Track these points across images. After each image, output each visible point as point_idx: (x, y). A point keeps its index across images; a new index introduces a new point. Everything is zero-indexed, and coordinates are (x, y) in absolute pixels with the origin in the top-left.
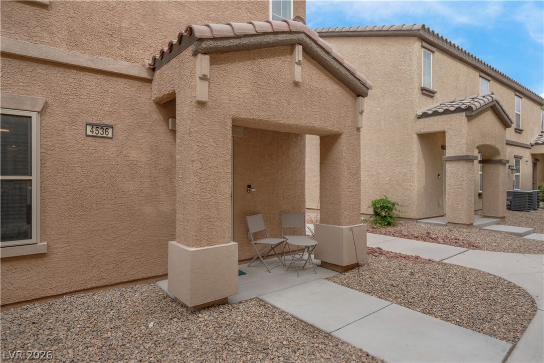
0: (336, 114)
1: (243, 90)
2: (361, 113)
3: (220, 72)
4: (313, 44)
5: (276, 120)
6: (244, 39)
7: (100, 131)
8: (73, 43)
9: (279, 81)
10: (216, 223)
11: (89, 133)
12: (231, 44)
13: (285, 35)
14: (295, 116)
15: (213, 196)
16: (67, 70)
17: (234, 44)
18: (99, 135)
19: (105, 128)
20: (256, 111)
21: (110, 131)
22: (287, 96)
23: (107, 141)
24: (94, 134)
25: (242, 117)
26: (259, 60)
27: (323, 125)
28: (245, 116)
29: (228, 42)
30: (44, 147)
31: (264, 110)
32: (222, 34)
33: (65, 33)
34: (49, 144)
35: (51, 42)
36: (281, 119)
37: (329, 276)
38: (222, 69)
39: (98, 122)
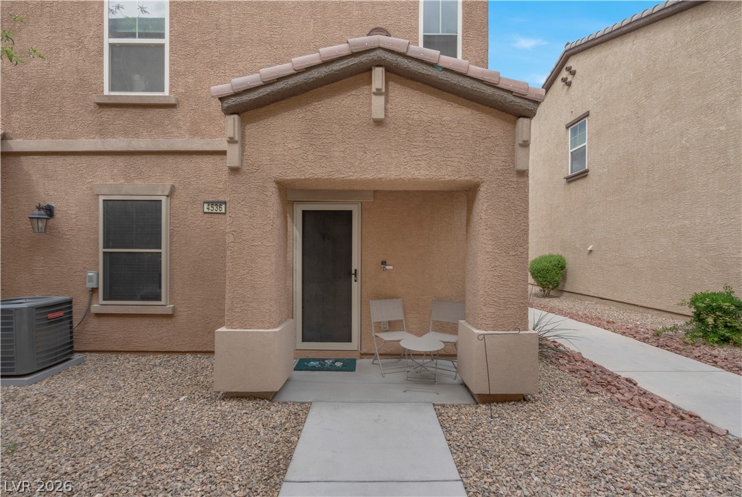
0: (464, 154)
1: (289, 146)
2: (526, 144)
3: (259, 130)
4: (400, 60)
5: (343, 176)
6: (278, 84)
7: (215, 208)
8: (195, 132)
9: (347, 124)
10: (252, 304)
11: (206, 210)
12: (261, 95)
13: (346, 61)
14: (378, 167)
15: (247, 273)
16: (190, 157)
17: (265, 93)
18: (214, 211)
19: (219, 204)
20: (309, 168)
21: (223, 206)
22: (363, 141)
23: (221, 216)
24: (210, 211)
25: (288, 178)
26: (315, 103)
27: (434, 174)
28: (292, 177)
29: (256, 93)
30: (172, 224)
31: (323, 165)
32: (245, 86)
33: (189, 124)
34: (176, 222)
35: (178, 135)
36: (351, 174)
37: (449, 403)
38: (261, 126)
39: (214, 200)
